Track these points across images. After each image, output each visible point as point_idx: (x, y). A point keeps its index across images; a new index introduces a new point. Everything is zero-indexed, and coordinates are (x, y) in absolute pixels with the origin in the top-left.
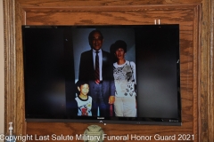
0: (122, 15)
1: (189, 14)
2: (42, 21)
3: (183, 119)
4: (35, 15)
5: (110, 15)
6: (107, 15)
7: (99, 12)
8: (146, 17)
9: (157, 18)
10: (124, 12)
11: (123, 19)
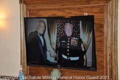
0: (70, 11)
1: (102, 10)
2: (35, 15)
3: (98, 67)
4: (32, 12)
5: (65, 11)
6: (63, 11)
7: (59, 10)
8: (81, 11)
9: (86, 12)
10: (70, 9)
11: (70, 13)
